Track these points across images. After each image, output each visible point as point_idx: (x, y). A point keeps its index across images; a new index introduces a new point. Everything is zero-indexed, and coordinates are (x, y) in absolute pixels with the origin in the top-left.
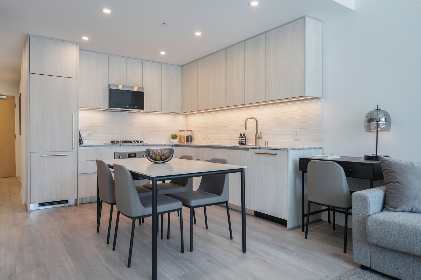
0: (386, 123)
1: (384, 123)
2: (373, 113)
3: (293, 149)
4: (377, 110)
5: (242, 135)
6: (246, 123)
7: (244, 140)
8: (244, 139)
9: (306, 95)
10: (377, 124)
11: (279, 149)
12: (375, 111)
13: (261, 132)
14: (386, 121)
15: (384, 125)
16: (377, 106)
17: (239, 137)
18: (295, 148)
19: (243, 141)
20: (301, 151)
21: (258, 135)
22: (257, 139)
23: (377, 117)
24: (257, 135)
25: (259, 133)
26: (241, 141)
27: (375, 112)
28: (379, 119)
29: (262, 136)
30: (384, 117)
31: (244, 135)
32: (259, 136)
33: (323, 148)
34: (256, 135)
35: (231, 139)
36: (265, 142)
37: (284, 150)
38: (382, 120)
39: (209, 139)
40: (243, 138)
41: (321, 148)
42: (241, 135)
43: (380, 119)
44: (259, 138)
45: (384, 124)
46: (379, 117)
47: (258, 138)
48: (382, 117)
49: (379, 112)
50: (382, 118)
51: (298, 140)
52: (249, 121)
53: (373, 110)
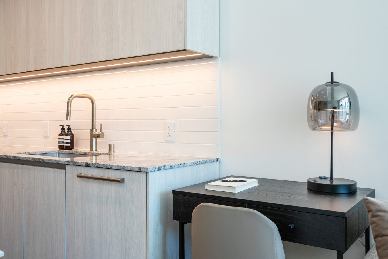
0: (351, 112)
1: (348, 111)
2: (325, 90)
3: (159, 169)
4: (332, 82)
5: (66, 130)
6: (68, 105)
7: (69, 141)
8: (69, 137)
9: (189, 48)
10: (333, 113)
11: (129, 169)
12: (327, 86)
13: (101, 125)
14: (350, 108)
15: (348, 116)
16: (332, 73)
17: (60, 135)
18: (165, 166)
19: (67, 143)
20: (178, 171)
21: (96, 130)
22: (94, 139)
23: (332, 98)
24: (94, 131)
25: (98, 127)
26: (63, 142)
27: (328, 88)
28: (338, 102)
29: (103, 134)
30: (347, 100)
31: (69, 129)
32: (99, 132)
33: (221, 159)
34: (92, 131)
35: (46, 137)
36: (110, 146)
37: (140, 170)
38: (344, 104)
39: (6, 136)
40: (67, 135)
41: (218, 159)
42: (63, 129)
43: (340, 104)
44: (98, 136)
45: (347, 114)
46: (337, 97)
47: (95, 136)
48: (344, 98)
49: (335, 88)
50: (343, 101)
51: (172, 142)
52: (75, 102)
53: (324, 83)
